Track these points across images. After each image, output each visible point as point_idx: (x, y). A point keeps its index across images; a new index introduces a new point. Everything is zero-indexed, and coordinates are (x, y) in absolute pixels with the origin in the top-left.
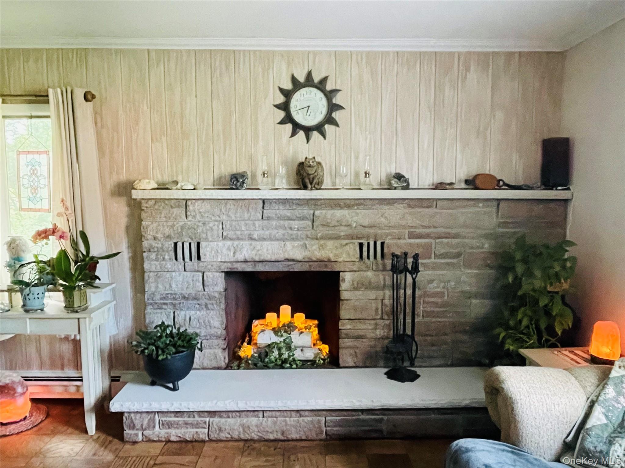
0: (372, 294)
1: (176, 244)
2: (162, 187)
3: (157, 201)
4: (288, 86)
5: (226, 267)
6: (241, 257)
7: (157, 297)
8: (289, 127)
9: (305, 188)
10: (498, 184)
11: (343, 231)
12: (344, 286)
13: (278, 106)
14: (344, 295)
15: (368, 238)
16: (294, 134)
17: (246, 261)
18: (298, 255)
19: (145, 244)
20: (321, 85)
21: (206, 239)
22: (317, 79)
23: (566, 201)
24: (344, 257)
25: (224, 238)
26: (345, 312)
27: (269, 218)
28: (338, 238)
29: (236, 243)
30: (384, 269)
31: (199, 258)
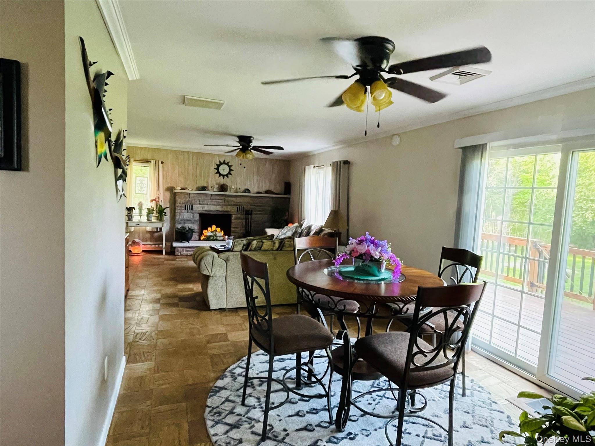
0: (239, 221)
1: (186, 205)
2: (182, 189)
3: (181, 193)
4: (218, 163)
5: (200, 212)
6: (204, 209)
7: (179, 220)
8: (218, 174)
10: (273, 193)
11: (233, 203)
12: (233, 218)
13: (215, 169)
14: (233, 221)
15: (239, 205)
16: (220, 176)
17: (205, 211)
18: (220, 209)
19: (177, 205)
20: (227, 164)
21: (195, 204)
22: (226, 162)
23: (289, 198)
24: (233, 211)
25: (200, 204)
26: (233, 225)
27: (212, 199)
28: (232, 205)
29: (203, 206)
30: (243, 214)
31: (192, 209)
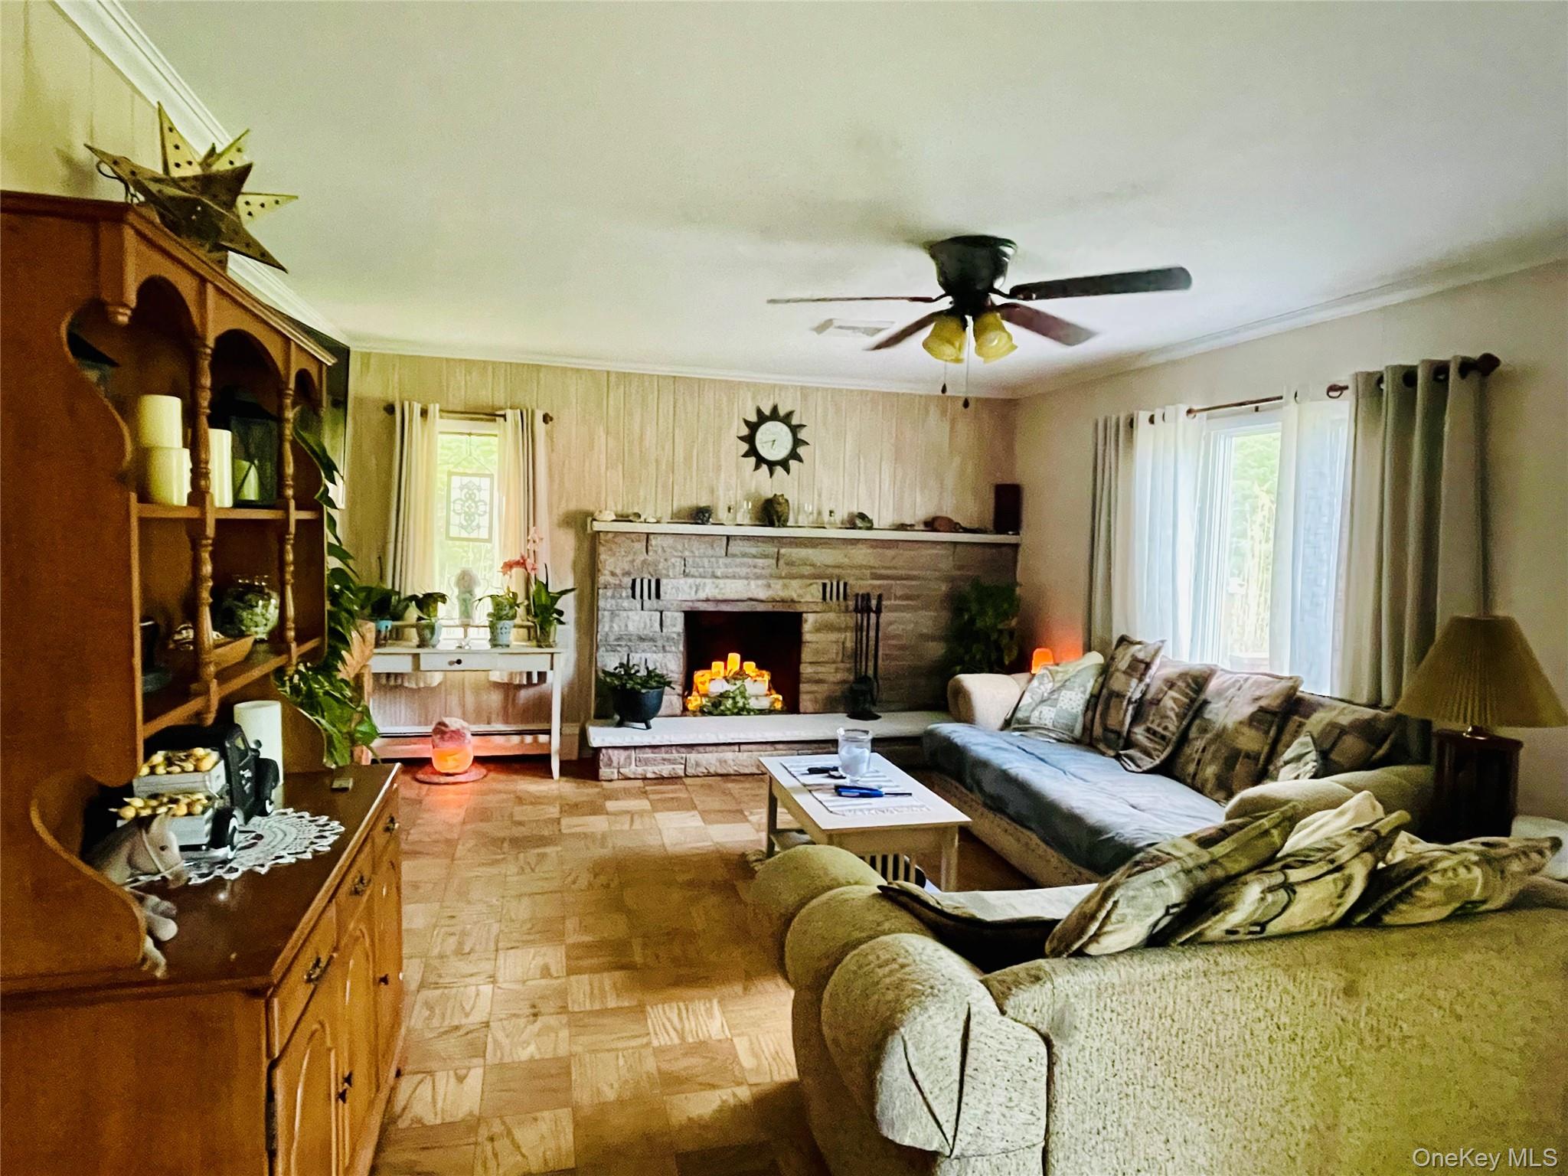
0: (833, 636)
1: (634, 581)
2: (622, 518)
3: (617, 534)
4: (753, 418)
5: (687, 607)
6: (702, 595)
7: (612, 638)
8: (752, 460)
9: (772, 525)
10: (954, 527)
11: (807, 570)
12: (807, 627)
13: (741, 438)
14: (807, 637)
15: (830, 577)
16: (757, 467)
17: (707, 600)
18: (762, 594)
19: (602, 579)
20: (786, 419)
21: (668, 576)
22: (782, 412)
23: (1015, 547)
24: (809, 598)
25: (685, 574)
26: (806, 655)
27: (734, 556)
28: (802, 577)
29: (698, 580)
30: (847, 610)
31: (658, 596)
